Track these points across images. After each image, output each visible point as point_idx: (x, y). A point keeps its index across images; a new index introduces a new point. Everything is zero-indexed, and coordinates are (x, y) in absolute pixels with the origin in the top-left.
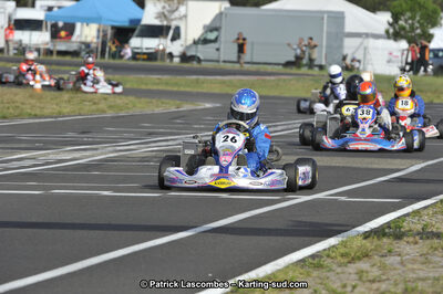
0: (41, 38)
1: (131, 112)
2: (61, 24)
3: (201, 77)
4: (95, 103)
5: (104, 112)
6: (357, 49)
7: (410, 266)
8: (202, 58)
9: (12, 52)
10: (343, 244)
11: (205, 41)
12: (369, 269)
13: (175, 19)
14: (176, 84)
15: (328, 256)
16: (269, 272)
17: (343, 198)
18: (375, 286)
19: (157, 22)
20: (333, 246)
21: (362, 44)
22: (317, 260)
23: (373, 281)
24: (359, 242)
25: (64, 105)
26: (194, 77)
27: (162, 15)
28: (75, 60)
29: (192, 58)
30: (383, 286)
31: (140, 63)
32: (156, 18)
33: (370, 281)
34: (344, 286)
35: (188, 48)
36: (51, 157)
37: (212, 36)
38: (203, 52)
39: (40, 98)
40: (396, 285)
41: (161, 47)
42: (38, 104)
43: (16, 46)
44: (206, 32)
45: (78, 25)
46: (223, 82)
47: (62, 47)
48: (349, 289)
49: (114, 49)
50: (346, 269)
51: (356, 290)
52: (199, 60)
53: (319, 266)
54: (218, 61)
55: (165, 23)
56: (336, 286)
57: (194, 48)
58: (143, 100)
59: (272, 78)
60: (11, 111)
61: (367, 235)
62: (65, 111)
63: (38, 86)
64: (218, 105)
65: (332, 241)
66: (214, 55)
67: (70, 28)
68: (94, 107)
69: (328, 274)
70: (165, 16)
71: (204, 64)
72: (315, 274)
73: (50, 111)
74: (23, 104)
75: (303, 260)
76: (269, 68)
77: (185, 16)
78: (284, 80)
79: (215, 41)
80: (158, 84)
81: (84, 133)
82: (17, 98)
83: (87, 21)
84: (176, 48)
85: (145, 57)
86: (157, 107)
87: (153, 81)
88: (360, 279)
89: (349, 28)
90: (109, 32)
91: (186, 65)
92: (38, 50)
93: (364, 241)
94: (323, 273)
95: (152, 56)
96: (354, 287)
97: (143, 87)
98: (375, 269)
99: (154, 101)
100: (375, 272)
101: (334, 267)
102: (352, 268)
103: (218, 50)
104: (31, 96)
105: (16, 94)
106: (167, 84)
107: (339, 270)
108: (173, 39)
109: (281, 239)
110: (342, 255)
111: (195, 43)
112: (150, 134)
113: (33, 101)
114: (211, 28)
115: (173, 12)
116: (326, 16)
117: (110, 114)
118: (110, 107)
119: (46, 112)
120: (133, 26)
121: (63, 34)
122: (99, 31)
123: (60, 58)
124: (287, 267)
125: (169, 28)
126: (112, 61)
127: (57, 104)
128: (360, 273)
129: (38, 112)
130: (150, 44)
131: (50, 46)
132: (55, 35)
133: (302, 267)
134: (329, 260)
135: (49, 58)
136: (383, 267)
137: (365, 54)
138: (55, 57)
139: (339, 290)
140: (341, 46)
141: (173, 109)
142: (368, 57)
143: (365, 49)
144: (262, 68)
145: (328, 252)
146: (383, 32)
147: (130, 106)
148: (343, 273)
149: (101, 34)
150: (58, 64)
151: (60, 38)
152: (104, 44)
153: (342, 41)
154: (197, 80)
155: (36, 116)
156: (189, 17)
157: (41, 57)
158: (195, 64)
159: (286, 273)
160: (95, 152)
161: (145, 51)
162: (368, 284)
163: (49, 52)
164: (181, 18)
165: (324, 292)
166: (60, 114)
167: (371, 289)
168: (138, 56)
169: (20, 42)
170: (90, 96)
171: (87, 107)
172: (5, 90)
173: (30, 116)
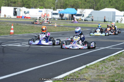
0: (57, 16)
3: (88, 24)
5: (68, 31)
6: (118, 19)
7: (122, 62)
10: (109, 57)
11: (89, 17)
17: (111, 48)
18: (115, 66)
19: (80, 13)
23: (114, 65)
26: (86, 24)
29: (86, 20)
30: (116, 66)
34: (108, 66)
38: (88, 19)
39: (56, 28)
40: (119, 66)
44: (89, 15)
45: (65, 14)
48: (109, 67)
52: (88, 21)
53: (104, 62)
55: (81, 14)
63: (56, 26)
64: (90, 29)
65: (107, 57)
71: (89, 21)
72: (103, 64)
75: (101, 61)
76: (101, 22)
81: (63, 35)
82: (52, 28)
88: (112, 65)
89: (116, 15)
90: (71, 15)
91: (85, 22)
96: (110, 67)
100: (115, 63)
102: (111, 63)
103: (91, 19)
104: (54, 28)
107: (108, 63)
108: (83, 17)
110: (109, 60)
111: (87, 17)
113: (54, 29)
115: (82, 11)
116: (112, 12)
118: (69, 30)
119: (57, 31)
125: (82, 14)
127: (59, 29)
129: (55, 31)
130: (78, 17)
134: (106, 61)
136: (117, 62)
139: (107, 67)
140: (115, 18)
145: (106, 59)
146: (123, 15)
150: (61, 21)
152: (70, 17)
156: (86, 12)
158: (87, 22)
162: (113, 66)
164: (84, 13)
165: (104, 67)
166: (59, 31)
169: (54, 17)
170: (65, 28)
171: (65, 30)
172: (49, 26)
173: (53, 32)
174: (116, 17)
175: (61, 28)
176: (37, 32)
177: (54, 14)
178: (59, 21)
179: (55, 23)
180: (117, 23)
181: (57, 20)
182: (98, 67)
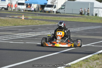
0: (24, 7)
1: (44, 25)
2: (28, 4)
3: (61, 17)
4: (36, 22)
6: (97, 11)
8: (61, 12)
9: (17, 10)
10: (93, 56)
11: (62, 9)
12: (99, 62)
13: (55, 3)
14: (55, 18)
15: (89, 59)
16: (76, 62)
17: (93, 46)
18: (100, 66)
19: (51, 4)
20: (91, 57)
21: (98, 10)
22: (87, 60)
23: (100, 65)
24: (97, 56)
25: (29, 23)
26: (59, 17)
27: (52, 2)
28: (32, 12)
29: (59, 12)
31: (47, 13)
32: (51, 3)
33: (99, 65)
34: (93, 66)
35: (58, 10)
36: (26, 35)
37: (63, 7)
38: (61, 11)
39: (23, 21)
41: (51, 10)
42: (23, 23)
43: (18, 9)
44: (62, 7)
45: (33, 4)
46: (66, 18)
47: (29, 9)
48: (94, 67)
49: (41, 10)
50: (93, 62)
51: (96, 67)
52: (60, 13)
53: (87, 61)
54: (64, 13)
55: (52, 4)
56: (91, 66)
57: (59, 10)
58: (47, 22)
59: (77, 17)
60: (17, 24)
61: (98, 54)
62: (29, 24)
63: (23, 18)
65: (91, 55)
66: (64, 12)
67: (31, 5)
68: (36, 23)
69: (90, 63)
70: (53, 3)
71: (61, 14)
72: (86, 63)
73: (26, 24)
74: (19, 22)
75: (84, 60)
76: (76, 15)
77: (57, 3)
78: (80, 18)
79: (64, 9)
80: (51, 18)
81: (33, 29)
82: (18, 21)
83: (35, 3)
84: (55, 10)
85: (48, 12)
86: (50, 24)
87: (49, 18)
88: (97, 64)
89: (95, 6)
91: (57, 14)
92: (23, 10)
93: (98, 56)
94: (88, 63)
95: (49, 12)
96: (95, 66)
97: (47, 19)
98: (100, 62)
99: (50, 22)
101: (91, 61)
102: (95, 62)
103: (64, 11)
104: (22, 21)
105: (18, 20)
106: (53, 18)
107: (92, 62)
108: (54, 8)
109: (79, 55)
110: (93, 59)
111: (59, 9)
112: (49, 30)
113: (22, 22)
114: (63, 6)
115: (54, 2)
116: (90, 3)
117: (39, 25)
118: (39, 23)
119: (25, 24)
120: (45, 5)
121: (29, 6)
122: (37, 6)
123: (28, 12)
124: (80, 61)
125: (53, 5)
126: (40, 13)
127: (27, 23)
128: (97, 63)
129: (23, 24)
130: (49, 9)
131: (26, 9)
132: (27, 6)
133: (84, 61)
135: (26, 12)
137: (98, 12)
138: (27, 12)
139: (92, 67)
141: (54, 24)
142: (99, 13)
143: (99, 11)
144: (75, 15)
145: (89, 58)
147: (44, 23)
148: (93, 63)
149: (38, 6)
151: (28, 7)
153: (93, 9)
154: (60, 18)
155: (22, 25)
156: (58, 3)
157: (24, 11)
158: (59, 14)
159: (80, 63)
160: (36, 34)
161: (48, 11)
162: (99, 66)
163: (26, 10)
164: (56, 3)
165: (88, 67)
166: (28, 25)
167: (99, 67)
168: (46, 12)
169: (19, 8)
170: (35, 21)
171: (34, 23)
172: (16, 19)
173: (21, 25)
174: (95, 9)
175: (29, 21)
176: (1, 25)
177: (19, 4)
178: (26, 13)
179: (22, 15)
180: (96, 17)
181: (23, 11)
182: (82, 66)
